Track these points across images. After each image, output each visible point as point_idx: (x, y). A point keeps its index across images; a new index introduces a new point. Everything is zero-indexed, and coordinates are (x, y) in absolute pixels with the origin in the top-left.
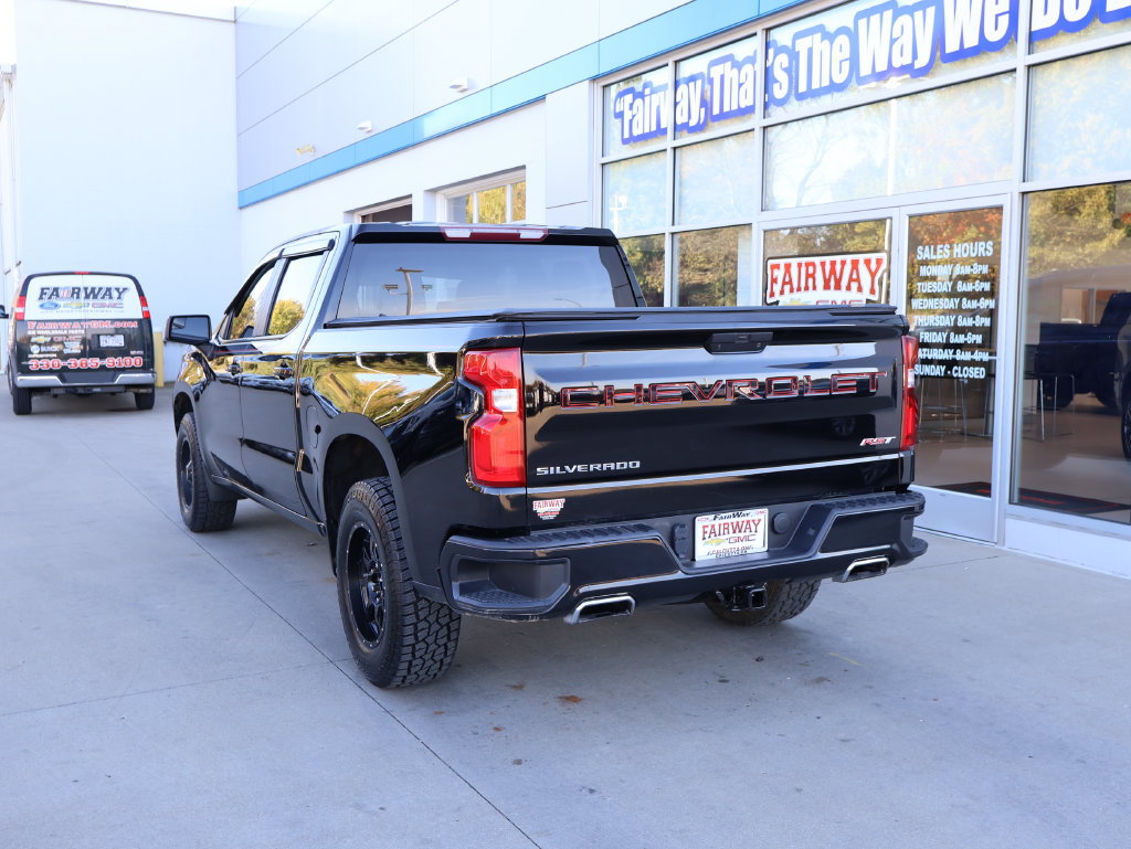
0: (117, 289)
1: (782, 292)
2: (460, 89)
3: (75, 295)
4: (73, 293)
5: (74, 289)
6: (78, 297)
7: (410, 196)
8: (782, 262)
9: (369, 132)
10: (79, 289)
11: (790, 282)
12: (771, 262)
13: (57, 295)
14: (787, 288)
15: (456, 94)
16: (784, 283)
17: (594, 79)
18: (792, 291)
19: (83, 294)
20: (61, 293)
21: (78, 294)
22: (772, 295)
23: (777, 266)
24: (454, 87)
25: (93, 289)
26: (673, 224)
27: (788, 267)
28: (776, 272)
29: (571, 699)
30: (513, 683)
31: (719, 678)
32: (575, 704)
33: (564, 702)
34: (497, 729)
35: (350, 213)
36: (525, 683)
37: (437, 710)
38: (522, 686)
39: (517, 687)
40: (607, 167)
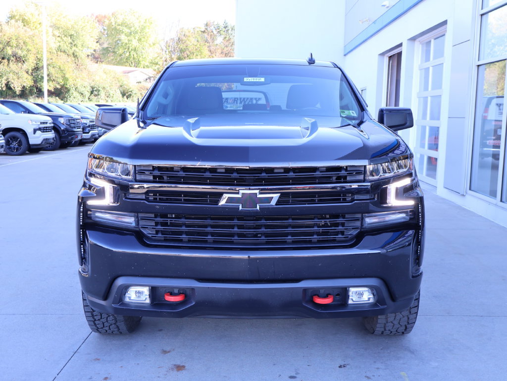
0: (256, 99)
3: (235, 102)
4: (235, 100)
5: (235, 98)
6: (237, 103)
7: (401, 45)
9: (388, 7)
10: (238, 99)
13: (227, 102)
19: (239, 102)
20: (229, 101)
21: (237, 101)
25: (244, 99)
29: (180, 368)
30: (168, 349)
31: (293, 374)
32: (175, 372)
33: (172, 369)
34: (106, 378)
35: (383, 54)
36: (174, 350)
37: (99, 358)
38: (169, 352)
39: (165, 352)
40: (484, 17)
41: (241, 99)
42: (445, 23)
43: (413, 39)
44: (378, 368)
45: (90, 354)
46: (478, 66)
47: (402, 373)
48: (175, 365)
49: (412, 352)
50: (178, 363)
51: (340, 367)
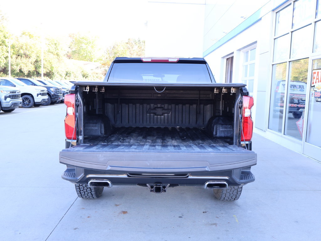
1: (316, 83)
2: (244, 18)
7: (233, 53)
8: (317, 71)
9: (226, 33)
11: (318, 79)
12: (314, 71)
14: (317, 81)
15: (243, 20)
16: (317, 79)
17: (273, 10)
18: (318, 82)
22: (313, 83)
23: (315, 73)
24: (242, 17)
26: (290, 58)
27: (318, 73)
28: (315, 74)
29: (125, 212)
30: (118, 204)
31: (181, 216)
32: (123, 214)
33: (121, 213)
34: (89, 217)
35: (223, 57)
36: (121, 204)
37: (84, 208)
38: (119, 205)
39: (117, 205)
40: (275, 40)
41: (149, 79)
42: (256, 42)
43: (239, 50)
44: (222, 213)
45: (79, 206)
46: (273, 65)
47: (234, 216)
48: (122, 211)
49: (239, 206)
50: (124, 210)
51: (204, 212)
